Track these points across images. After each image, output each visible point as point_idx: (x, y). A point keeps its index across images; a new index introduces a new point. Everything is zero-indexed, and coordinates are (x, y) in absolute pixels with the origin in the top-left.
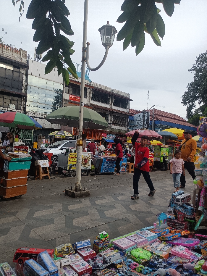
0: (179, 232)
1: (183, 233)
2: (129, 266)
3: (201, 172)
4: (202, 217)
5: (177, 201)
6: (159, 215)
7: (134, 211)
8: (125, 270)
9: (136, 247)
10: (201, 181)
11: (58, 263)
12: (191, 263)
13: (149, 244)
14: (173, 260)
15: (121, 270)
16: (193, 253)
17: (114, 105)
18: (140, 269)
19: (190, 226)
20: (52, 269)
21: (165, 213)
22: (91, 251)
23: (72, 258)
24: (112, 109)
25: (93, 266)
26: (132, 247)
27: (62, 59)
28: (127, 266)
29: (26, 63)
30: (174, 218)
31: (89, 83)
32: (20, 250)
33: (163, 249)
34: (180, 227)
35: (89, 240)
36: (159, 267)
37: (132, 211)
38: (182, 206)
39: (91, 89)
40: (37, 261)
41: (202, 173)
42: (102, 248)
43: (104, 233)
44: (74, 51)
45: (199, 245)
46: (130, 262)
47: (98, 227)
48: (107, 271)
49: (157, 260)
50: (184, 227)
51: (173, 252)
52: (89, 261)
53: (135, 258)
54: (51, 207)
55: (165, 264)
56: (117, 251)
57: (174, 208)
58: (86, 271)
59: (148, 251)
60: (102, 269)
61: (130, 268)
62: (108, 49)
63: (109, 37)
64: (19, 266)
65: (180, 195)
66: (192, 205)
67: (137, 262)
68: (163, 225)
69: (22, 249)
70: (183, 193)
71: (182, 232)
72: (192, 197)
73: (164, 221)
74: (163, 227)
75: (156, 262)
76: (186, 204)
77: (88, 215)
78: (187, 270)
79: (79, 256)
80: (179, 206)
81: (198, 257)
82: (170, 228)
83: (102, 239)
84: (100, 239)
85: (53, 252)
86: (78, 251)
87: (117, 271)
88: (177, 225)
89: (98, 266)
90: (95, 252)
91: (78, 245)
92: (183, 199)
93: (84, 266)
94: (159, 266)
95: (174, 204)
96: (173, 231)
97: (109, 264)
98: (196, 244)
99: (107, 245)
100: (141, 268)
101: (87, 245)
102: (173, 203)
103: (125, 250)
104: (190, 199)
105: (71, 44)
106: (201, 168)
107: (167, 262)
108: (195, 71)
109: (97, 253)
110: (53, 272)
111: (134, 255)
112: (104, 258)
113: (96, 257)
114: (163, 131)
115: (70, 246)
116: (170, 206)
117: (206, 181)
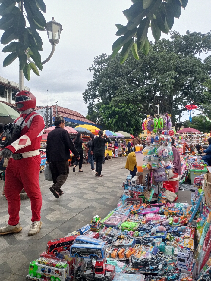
0: (140, 206)
1: (143, 205)
4: (153, 192)
5: (132, 183)
7: (92, 200)
9: (122, 222)
10: (150, 165)
16: (161, 215)
22: (93, 233)
24: (10, 103)
30: (131, 197)
33: (140, 219)
34: (136, 203)
35: (88, 225)
37: (89, 200)
38: (136, 187)
41: (150, 158)
42: (98, 229)
43: (98, 216)
46: (127, 232)
50: (140, 202)
51: (148, 218)
53: (128, 229)
56: (111, 228)
57: (128, 189)
60: (116, 241)
62: (55, 45)
68: (125, 204)
73: (125, 201)
77: (55, 210)
80: (134, 186)
83: (97, 221)
84: (95, 222)
88: (133, 202)
91: (82, 230)
92: (136, 181)
96: (135, 206)
98: (158, 210)
99: (101, 226)
101: (88, 229)
102: (127, 186)
103: (117, 225)
108: (93, 71)
111: (125, 227)
116: (124, 189)
117: (153, 164)
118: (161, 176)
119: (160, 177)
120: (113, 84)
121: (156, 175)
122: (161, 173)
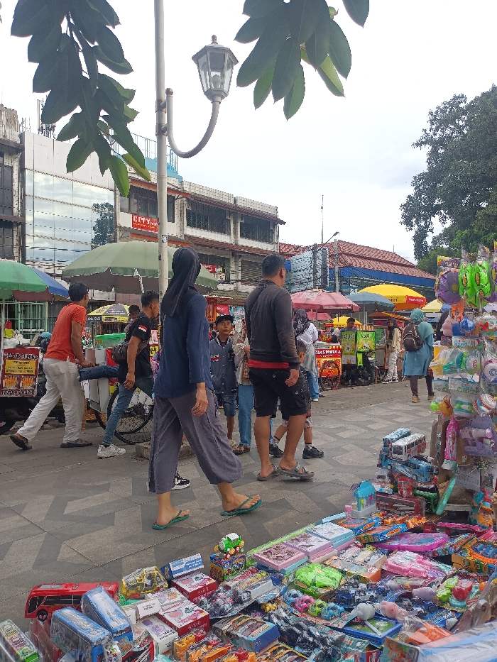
0: (402, 521)
1: (412, 522)
2: (293, 604)
3: (446, 383)
4: (452, 484)
5: (394, 453)
6: (355, 487)
8: (284, 615)
9: (308, 562)
10: (448, 404)
11: (131, 613)
12: (429, 586)
13: (337, 553)
14: (390, 583)
15: (275, 615)
16: (435, 564)
17: (242, 236)
18: (318, 609)
19: (428, 506)
20: (117, 624)
21: (370, 481)
22: (204, 580)
23: (163, 599)
24: (236, 244)
25: (211, 612)
26: (297, 564)
27: (108, 135)
28: (287, 606)
29: (19, 142)
30: (392, 490)
31: (177, 184)
32: (39, 589)
33: (367, 562)
34: (403, 511)
35: (198, 556)
36: (358, 602)
38: (406, 464)
39: (184, 199)
40: (81, 611)
41: (447, 385)
42: (229, 570)
43: (234, 536)
44: (135, 113)
45: (447, 545)
46: (295, 596)
47: (218, 525)
48: (244, 620)
49: (355, 585)
50: (413, 508)
51: (391, 567)
52: (202, 602)
53: (305, 587)
54: (105, 488)
55: (372, 594)
56: (264, 574)
57: (389, 467)
58: (196, 624)
59: (335, 568)
60: (233, 617)
61: (296, 608)
62: (218, 103)
63: (219, 74)
64: (40, 625)
65: (400, 438)
66: (430, 459)
67: (309, 594)
68: (366, 509)
69: (43, 588)
70: (408, 434)
71: (409, 521)
72: (428, 440)
73: (370, 499)
74: (368, 513)
75: (353, 591)
76: (415, 457)
77: (194, 498)
78: (420, 602)
79: (178, 592)
80: (399, 462)
81: (444, 572)
82: (383, 515)
83: (228, 550)
84: (223, 551)
85: (117, 588)
86: (175, 581)
87: (267, 618)
88: (395, 505)
89: (223, 612)
90: (213, 581)
91: (175, 567)
92: (409, 446)
93: (191, 614)
94: (359, 599)
95: (388, 460)
96: (390, 520)
97: (246, 605)
98: (440, 545)
99: (241, 563)
100: (321, 606)
101: (195, 567)
102: (386, 459)
103: (283, 571)
104: (425, 444)
105: (127, 96)
106: (444, 373)
107: (377, 588)
108: (428, 146)
109: (218, 582)
110: (121, 631)
111: (302, 579)
112: (236, 593)
113: (219, 592)
114: (360, 291)
115: (156, 572)
116: (380, 465)
117: (457, 402)
118: (481, 440)
119: (479, 444)
120: (482, 172)
121: (465, 434)
122: (481, 431)
